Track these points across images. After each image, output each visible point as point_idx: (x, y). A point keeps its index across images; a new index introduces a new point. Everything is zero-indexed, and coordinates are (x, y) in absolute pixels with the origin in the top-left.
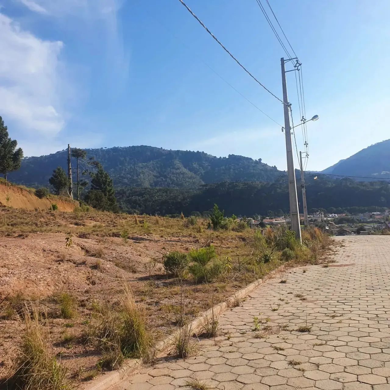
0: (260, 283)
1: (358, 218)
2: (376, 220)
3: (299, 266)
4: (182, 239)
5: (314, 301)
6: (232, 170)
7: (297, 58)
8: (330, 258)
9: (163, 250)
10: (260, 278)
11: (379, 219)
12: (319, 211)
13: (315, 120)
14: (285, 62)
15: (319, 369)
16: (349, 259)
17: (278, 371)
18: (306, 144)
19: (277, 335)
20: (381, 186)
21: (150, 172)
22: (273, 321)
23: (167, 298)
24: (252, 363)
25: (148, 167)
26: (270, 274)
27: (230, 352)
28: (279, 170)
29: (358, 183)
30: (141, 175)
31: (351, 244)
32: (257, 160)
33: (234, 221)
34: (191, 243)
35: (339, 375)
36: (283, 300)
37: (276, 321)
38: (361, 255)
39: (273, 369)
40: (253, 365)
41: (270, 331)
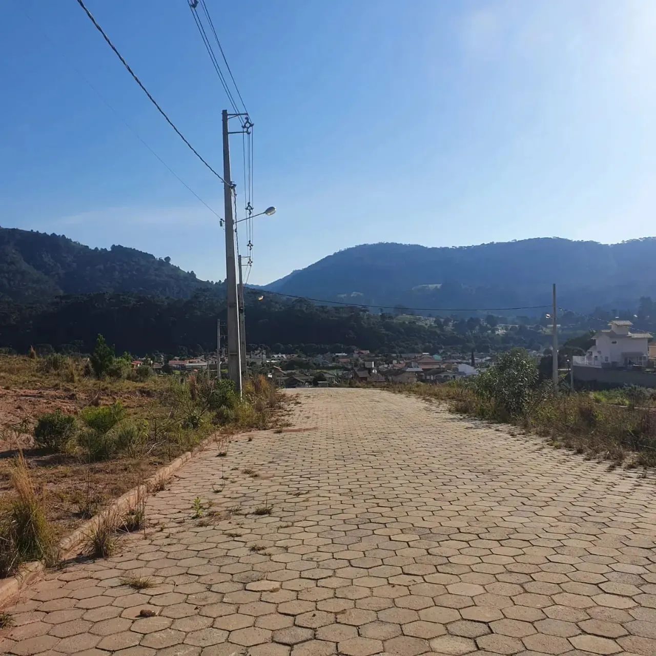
0: (188, 458)
1: (314, 362)
2: (340, 365)
3: (240, 432)
4: (45, 394)
5: (270, 477)
6: (117, 273)
7: (247, 114)
8: (284, 420)
9: (19, 410)
10: (189, 451)
11: (345, 363)
12: (259, 348)
13: (271, 214)
14: (228, 117)
15: (288, 551)
16: (310, 421)
17: (238, 558)
18: (250, 245)
19: (228, 521)
20: (350, 314)
22: (219, 505)
23: (51, 482)
24: (202, 554)
26: (201, 444)
27: (169, 545)
28: (198, 278)
29: (318, 308)
31: (310, 400)
32: (163, 259)
33: (129, 364)
34: (64, 399)
35: (312, 555)
36: (227, 478)
37: (222, 505)
38: (325, 415)
39: (232, 557)
40: (204, 555)
41: (217, 517)
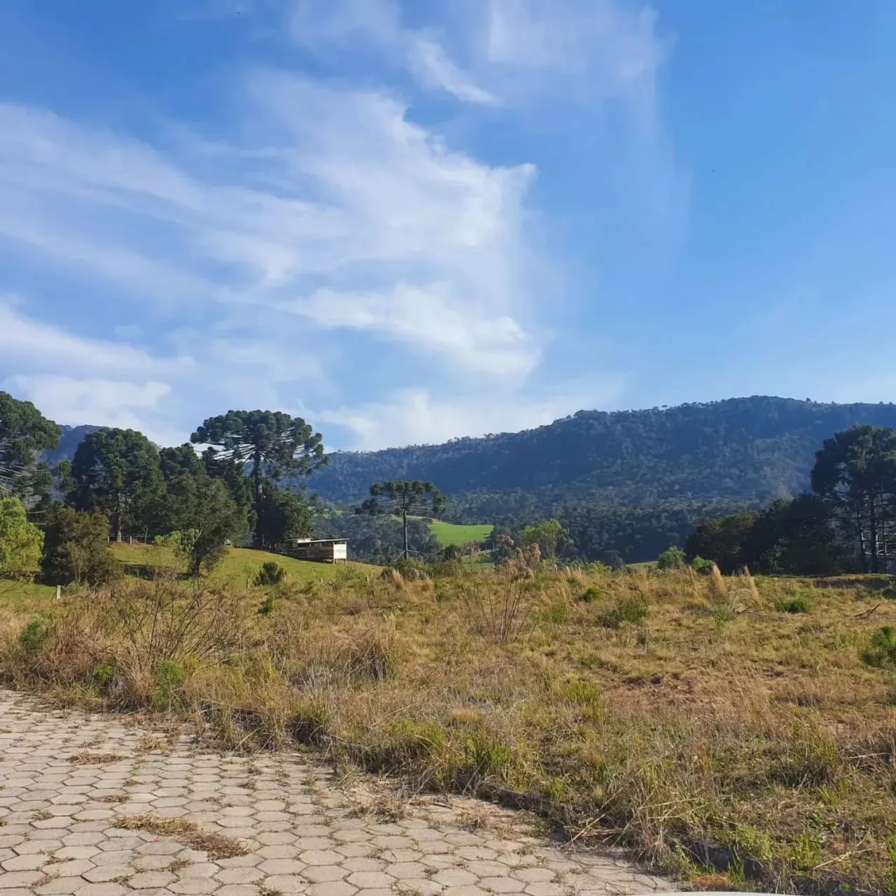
21: (788, 460)
25: (780, 449)
30: (765, 468)
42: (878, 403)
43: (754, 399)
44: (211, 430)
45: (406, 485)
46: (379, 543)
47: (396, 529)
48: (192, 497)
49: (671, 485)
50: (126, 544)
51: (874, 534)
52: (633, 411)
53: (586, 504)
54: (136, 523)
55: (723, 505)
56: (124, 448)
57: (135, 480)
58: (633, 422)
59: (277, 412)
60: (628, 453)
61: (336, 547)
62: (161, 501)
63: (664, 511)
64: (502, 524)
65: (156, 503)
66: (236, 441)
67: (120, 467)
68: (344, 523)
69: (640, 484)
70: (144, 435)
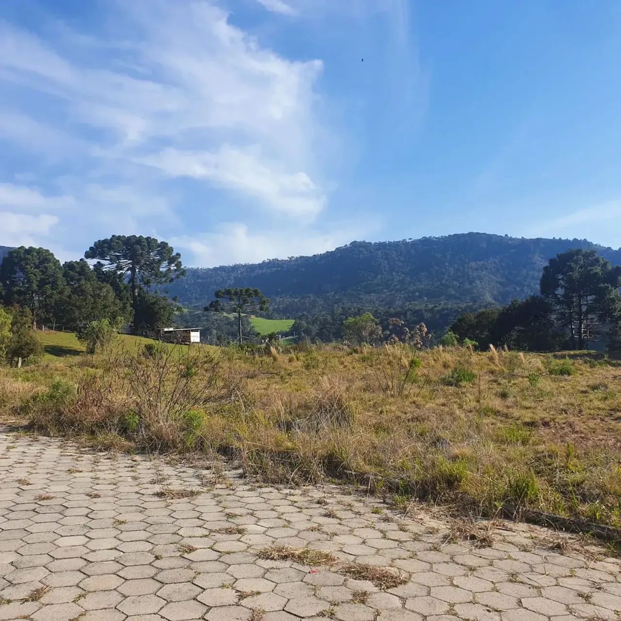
21: (492, 276)
25: (486, 269)
30: (476, 281)
42: (552, 238)
43: (470, 234)
44: (99, 249)
45: (241, 291)
46: (215, 332)
47: (227, 322)
48: (90, 297)
49: (414, 292)
50: (40, 331)
51: (581, 324)
52: (389, 242)
53: (357, 305)
54: (47, 316)
55: (449, 306)
56: (37, 262)
57: (45, 285)
58: (388, 250)
59: (148, 237)
60: (385, 271)
61: (192, 334)
62: (67, 299)
63: (409, 310)
64: (300, 318)
65: (64, 301)
66: (118, 258)
67: (35, 275)
68: (189, 318)
69: (393, 292)
70: (51, 252)
